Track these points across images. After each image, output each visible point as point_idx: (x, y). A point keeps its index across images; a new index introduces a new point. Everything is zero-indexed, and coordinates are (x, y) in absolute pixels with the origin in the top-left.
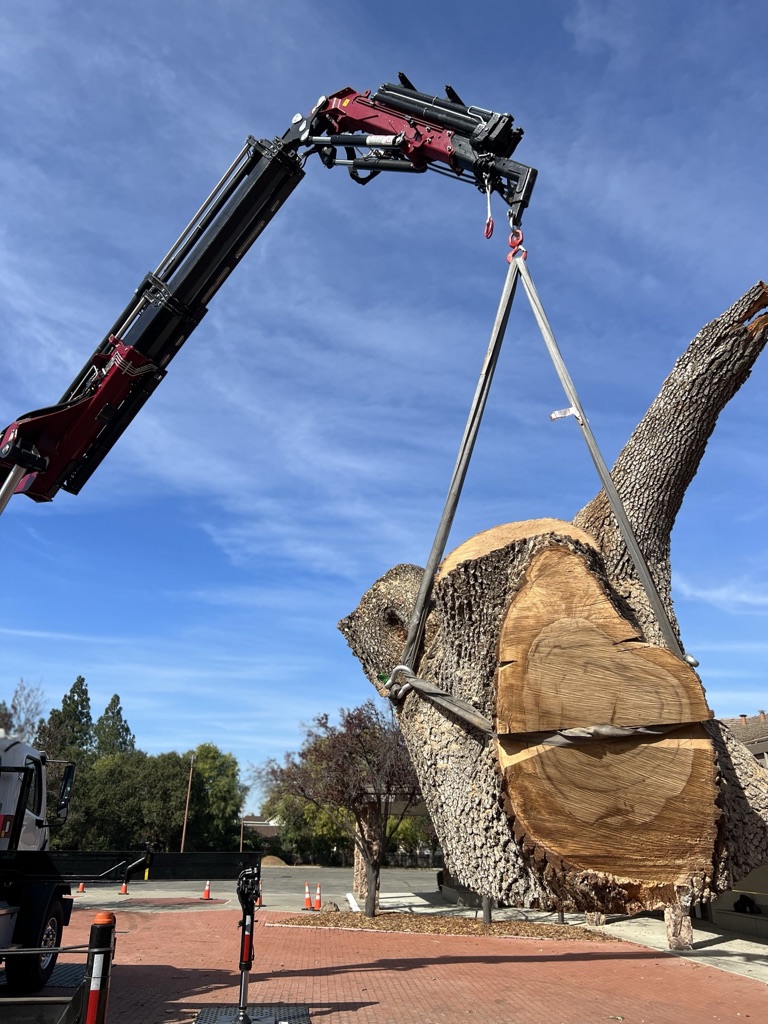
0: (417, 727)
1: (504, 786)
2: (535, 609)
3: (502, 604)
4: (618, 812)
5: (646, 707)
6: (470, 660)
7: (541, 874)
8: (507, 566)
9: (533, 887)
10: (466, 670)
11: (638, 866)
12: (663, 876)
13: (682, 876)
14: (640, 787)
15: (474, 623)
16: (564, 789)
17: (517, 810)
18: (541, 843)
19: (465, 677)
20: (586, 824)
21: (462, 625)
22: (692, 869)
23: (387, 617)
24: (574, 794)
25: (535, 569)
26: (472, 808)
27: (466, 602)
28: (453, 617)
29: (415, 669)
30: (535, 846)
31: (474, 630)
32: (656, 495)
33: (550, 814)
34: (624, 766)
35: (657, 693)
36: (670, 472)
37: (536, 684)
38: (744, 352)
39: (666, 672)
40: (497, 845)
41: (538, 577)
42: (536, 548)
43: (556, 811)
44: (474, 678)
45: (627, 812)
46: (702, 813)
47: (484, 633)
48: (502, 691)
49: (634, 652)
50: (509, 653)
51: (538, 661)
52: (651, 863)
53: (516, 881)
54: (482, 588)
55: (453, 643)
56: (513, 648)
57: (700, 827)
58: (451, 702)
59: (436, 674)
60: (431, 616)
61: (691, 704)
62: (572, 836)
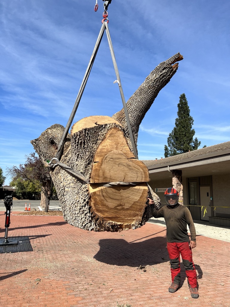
0: (59, 177)
1: (90, 198)
2: (107, 147)
3: (96, 144)
4: (121, 205)
5: (133, 177)
6: (81, 159)
7: (96, 222)
8: (99, 132)
9: (92, 225)
10: (79, 162)
11: (123, 220)
12: (129, 222)
13: (134, 222)
14: (128, 199)
15: (85, 148)
16: (107, 199)
17: (92, 205)
18: (98, 214)
19: (79, 164)
20: (111, 209)
21: (80, 148)
22: (137, 220)
23: (50, 141)
24: (109, 200)
25: (109, 134)
26: (76, 203)
27: (83, 141)
28: (78, 145)
29: (60, 159)
30: (96, 215)
31: (85, 150)
32: (138, 113)
33: (102, 206)
34: (124, 193)
35: (137, 173)
36: (143, 107)
37: (104, 169)
38: (170, 74)
39: (140, 168)
40: (83, 213)
41: (109, 137)
42: (110, 127)
43: (104, 205)
44: (82, 165)
45: (123, 205)
46: (142, 206)
47: (88, 152)
48: (94, 170)
49: (133, 161)
50: (97, 159)
51: (106, 162)
52: (127, 219)
53: (87, 223)
54: (89, 138)
55: (76, 153)
56: (99, 158)
57: (141, 209)
58: (73, 171)
59: (68, 162)
60: (66, 143)
61: (145, 177)
62: (107, 212)
